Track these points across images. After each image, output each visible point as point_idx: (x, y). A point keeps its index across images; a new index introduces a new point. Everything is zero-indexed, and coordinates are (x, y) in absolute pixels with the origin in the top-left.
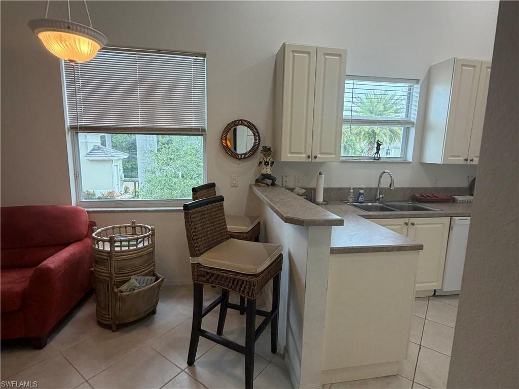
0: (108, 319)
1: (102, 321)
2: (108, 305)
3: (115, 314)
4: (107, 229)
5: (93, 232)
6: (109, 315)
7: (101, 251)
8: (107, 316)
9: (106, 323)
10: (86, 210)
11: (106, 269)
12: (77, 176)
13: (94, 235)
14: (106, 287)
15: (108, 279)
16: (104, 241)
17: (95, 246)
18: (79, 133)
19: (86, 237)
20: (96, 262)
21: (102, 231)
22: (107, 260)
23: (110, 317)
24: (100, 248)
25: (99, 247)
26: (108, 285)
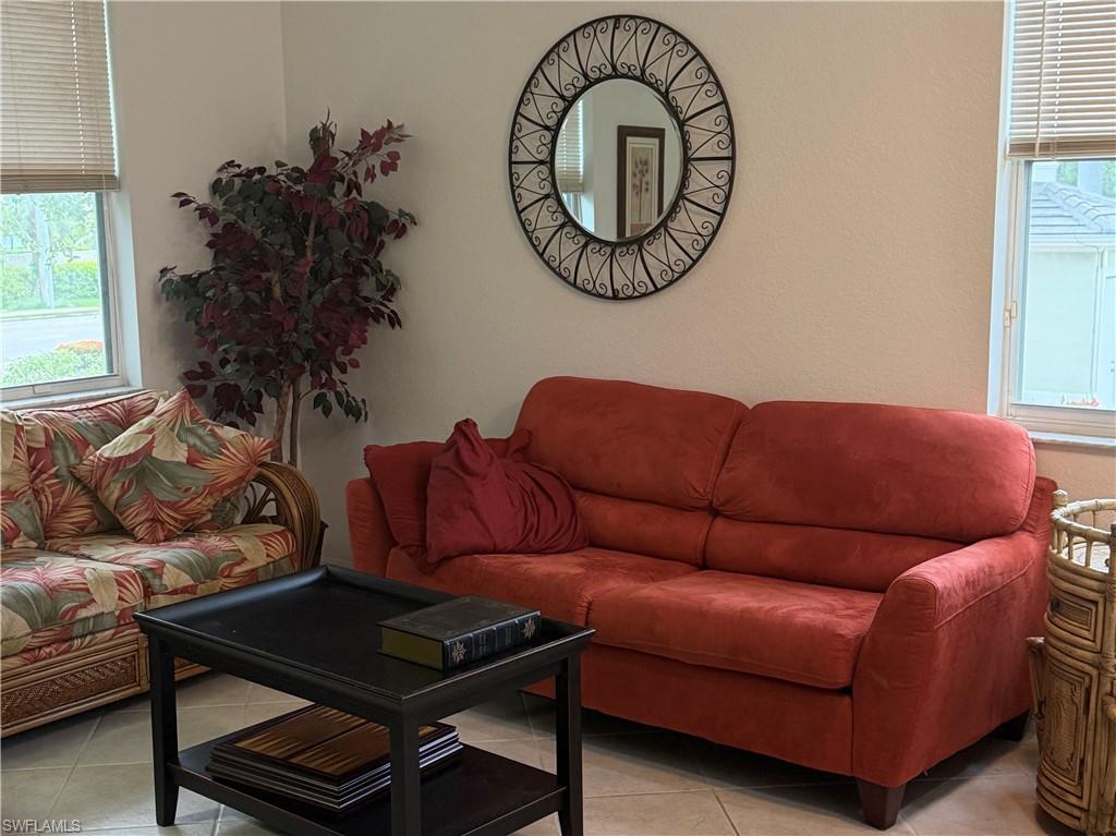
0: (1076, 813)
1: (1053, 813)
2: (1082, 762)
3: (1101, 795)
4: (1100, 508)
5: (1054, 508)
6: (1081, 798)
7: (1076, 571)
8: (1073, 800)
9: (1067, 821)
10: (1032, 435)
11: (1085, 633)
12: (1014, 314)
13: (1057, 514)
14: (1080, 696)
15: (1088, 668)
16: (1090, 539)
17: (1059, 552)
18: (1034, 164)
19: (1022, 528)
20: (1057, 606)
21: (1083, 510)
22: (1096, 603)
23: (1084, 804)
24: (1074, 561)
25: (1070, 557)
26: (1088, 692)
